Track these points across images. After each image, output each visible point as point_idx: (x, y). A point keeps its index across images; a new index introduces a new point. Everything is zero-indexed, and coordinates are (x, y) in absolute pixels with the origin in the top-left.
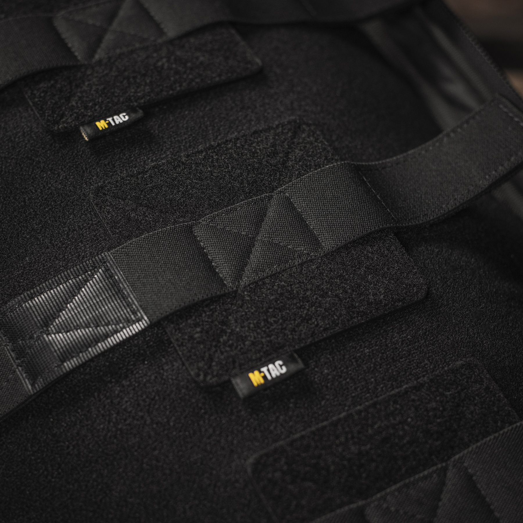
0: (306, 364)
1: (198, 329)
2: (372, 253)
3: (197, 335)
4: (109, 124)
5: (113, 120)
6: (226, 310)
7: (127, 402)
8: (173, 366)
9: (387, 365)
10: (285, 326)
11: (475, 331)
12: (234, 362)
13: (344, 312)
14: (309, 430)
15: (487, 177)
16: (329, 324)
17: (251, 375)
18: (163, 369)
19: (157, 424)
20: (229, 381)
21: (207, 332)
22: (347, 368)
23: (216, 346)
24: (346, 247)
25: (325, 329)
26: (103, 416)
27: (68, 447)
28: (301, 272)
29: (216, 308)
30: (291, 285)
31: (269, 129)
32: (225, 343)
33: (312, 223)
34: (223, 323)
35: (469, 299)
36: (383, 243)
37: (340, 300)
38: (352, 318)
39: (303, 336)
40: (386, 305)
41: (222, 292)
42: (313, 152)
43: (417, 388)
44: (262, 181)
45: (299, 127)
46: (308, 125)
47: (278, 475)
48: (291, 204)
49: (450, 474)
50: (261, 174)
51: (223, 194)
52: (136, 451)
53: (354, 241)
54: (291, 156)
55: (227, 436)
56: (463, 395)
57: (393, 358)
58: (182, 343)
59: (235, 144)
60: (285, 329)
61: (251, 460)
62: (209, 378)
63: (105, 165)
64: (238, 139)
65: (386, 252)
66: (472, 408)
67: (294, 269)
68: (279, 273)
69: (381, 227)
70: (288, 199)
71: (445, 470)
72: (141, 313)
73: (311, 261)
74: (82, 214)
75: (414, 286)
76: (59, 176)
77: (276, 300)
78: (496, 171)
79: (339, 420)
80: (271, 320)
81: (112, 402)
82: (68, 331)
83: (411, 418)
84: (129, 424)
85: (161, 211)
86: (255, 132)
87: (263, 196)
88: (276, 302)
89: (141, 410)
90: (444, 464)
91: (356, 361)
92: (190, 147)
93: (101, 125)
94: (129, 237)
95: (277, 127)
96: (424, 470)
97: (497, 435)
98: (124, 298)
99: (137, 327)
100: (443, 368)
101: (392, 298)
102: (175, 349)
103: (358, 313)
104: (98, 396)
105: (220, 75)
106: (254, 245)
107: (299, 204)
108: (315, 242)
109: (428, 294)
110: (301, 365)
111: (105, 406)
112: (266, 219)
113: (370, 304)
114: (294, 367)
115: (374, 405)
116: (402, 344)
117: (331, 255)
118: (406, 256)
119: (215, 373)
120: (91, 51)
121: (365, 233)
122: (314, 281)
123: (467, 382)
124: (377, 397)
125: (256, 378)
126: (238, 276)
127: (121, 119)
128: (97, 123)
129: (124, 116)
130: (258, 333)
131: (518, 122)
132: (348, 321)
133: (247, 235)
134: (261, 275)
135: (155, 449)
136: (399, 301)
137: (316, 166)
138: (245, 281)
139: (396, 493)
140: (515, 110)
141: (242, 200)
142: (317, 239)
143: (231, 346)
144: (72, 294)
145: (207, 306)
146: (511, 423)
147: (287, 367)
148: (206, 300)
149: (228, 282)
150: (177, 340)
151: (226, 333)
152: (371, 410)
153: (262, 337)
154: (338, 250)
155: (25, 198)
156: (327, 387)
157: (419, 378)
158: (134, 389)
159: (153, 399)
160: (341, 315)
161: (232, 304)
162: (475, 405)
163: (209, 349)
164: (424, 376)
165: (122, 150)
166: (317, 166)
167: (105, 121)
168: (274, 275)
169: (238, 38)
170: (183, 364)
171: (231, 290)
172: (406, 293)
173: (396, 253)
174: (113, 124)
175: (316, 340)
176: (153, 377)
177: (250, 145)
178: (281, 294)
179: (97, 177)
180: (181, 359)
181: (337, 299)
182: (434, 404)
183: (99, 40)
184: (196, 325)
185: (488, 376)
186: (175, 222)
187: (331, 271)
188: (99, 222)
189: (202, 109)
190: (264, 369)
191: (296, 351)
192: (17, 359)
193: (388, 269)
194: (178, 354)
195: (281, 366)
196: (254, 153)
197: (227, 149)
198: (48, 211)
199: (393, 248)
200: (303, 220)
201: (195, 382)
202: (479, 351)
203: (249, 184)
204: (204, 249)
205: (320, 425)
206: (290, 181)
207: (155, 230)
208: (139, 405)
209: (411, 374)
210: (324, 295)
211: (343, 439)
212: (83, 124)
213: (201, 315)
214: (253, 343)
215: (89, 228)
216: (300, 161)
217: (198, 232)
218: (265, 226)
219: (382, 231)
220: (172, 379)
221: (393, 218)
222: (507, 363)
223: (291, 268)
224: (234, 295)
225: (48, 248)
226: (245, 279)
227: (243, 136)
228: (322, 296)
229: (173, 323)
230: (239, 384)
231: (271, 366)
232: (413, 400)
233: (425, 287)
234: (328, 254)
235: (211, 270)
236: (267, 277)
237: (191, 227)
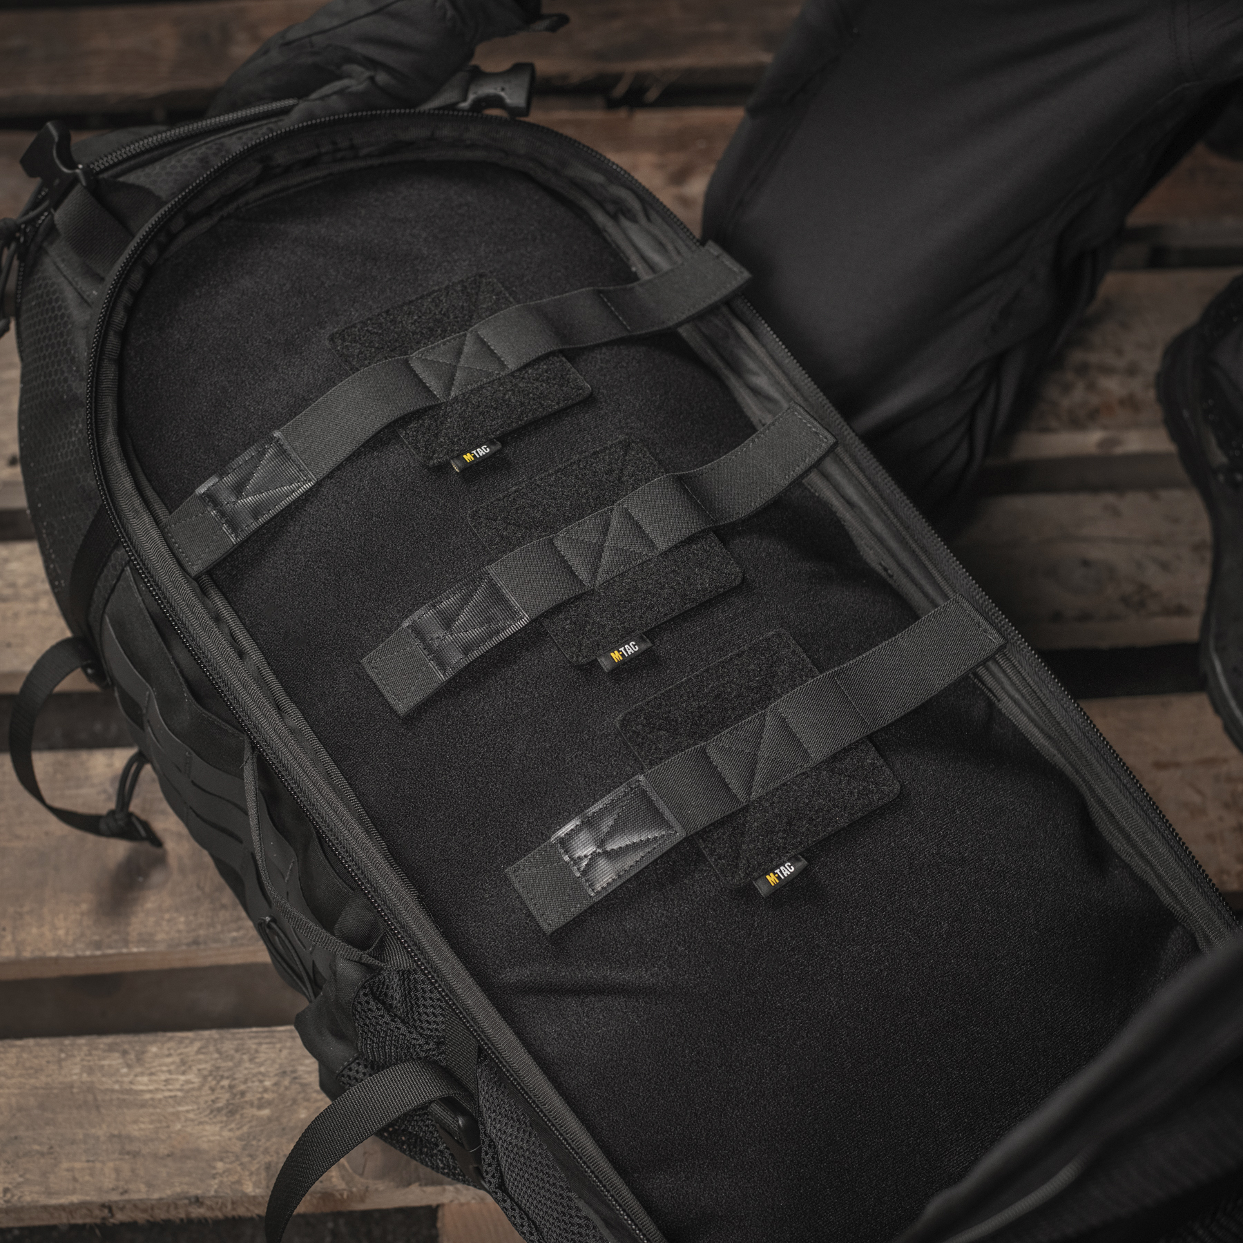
0: (653, 643)
1: (568, 622)
2: (697, 550)
3: (567, 627)
4: (474, 456)
5: (477, 452)
6: (587, 605)
7: (518, 682)
8: (551, 651)
9: (715, 639)
10: (634, 614)
11: (783, 607)
12: (598, 645)
13: (679, 600)
14: (659, 693)
15: (787, 477)
16: (668, 610)
17: (612, 654)
18: (543, 655)
19: (543, 696)
20: (596, 660)
21: (575, 623)
22: (684, 643)
23: (583, 634)
24: (676, 547)
25: (666, 615)
26: (501, 694)
27: (476, 720)
28: (642, 570)
29: (579, 604)
30: (636, 581)
31: (606, 448)
32: (590, 630)
33: (648, 529)
34: (586, 615)
35: (777, 580)
36: (705, 541)
37: (675, 591)
38: (685, 604)
39: (649, 621)
40: (711, 591)
41: (583, 591)
42: (642, 467)
43: (739, 655)
44: (604, 496)
45: (629, 445)
46: (637, 443)
47: (640, 727)
48: (629, 514)
49: (767, 718)
50: (602, 490)
51: (574, 510)
52: (529, 718)
53: (682, 542)
54: (626, 472)
55: (598, 702)
56: (775, 658)
57: (719, 633)
58: (557, 634)
59: (579, 465)
60: (634, 616)
61: (620, 717)
62: (580, 658)
63: (475, 491)
64: (580, 461)
65: (708, 548)
66: (782, 668)
67: (637, 568)
68: (625, 572)
69: (703, 528)
70: (626, 509)
71: (765, 715)
72: (522, 612)
73: (649, 560)
74: (463, 535)
75: (732, 574)
76: (438, 503)
77: (626, 594)
78: (794, 471)
79: (682, 683)
80: (623, 610)
81: (506, 682)
82: (467, 631)
83: (736, 678)
84: (522, 699)
85: (526, 528)
86: (594, 453)
87: (606, 509)
88: (625, 595)
89: (530, 687)
90: (763, 711)
91: (691, 637)
92: (541, 469)
93: (468, 457)
94: (504, 552)
95: (611, 447)
96: (749, 717)
97: (802, 686)
98: (507, 601)
99: (521, 624)
100: (758, 638)
101: (716, 586)
102: (552, 638)
103: (690, 599)
104: (495, 678)
105: (558, 403)
106: (603, 551)
107: (636, 514)
108: (652, 544)
109: (744, 579)
110: (650, 644)
111: (501, 687)
112: (611, 528)
113: (698, 591)
114: (644, 647)
115: (707, 671)
116: (726, 621)
117: (665, 554)
118: (724, 550)
119: (584, 655)
120: (448, 389)
121: (690, 534)
122: (653, 577)
123: (778, 648)
124: (709, 664)
125: (616, 656)
126: (594, 577)
127: (483, 451)
128: (464, 456)
129: (485, 448)
130: (614, 622)
131: (810, 428)
132: (682, 606)
133: (597, 543)
134: (612, 575)
135: (544, 716)
136: (721, 587)
137: (646, 479)
138: (599, 581)
139: (728, 735)
140: (808, 417)
141: (590, 514)
142: (652, 542)
143: (594, 633)
144: (465, 600)
145: (572, 603)
146: (813, 677)
147: (639, 646)
148: (572, 598)
149: (587, 583)
150: (553, 631)
151: (589, 623)
152: (705, 674)
153: (618, 625)
154: (670, 550)
155: (413, 524)
156: (670, 659)
157: (740, 647)
158: (523, 672)
159: (538, 678)
160: (676, 602)
161: (591, 600)
162: (785, 665)
163: (578, 637)
164: (744, 646)
165: (487, 477)
166: (648, 480)
167: (471, 454)
168: (622, 574)
169: (569, 365)
170: (559, 649)
171: (589, 589)
172: (726, 581)
173: (716, 548)
174: (478, 456)
175: (659, 623)
176: (536, 661)
177: (591, 466)
178: (629, 589)
179: (470, 502)
180: (557, 646)
181: (672, 590)
182: (752, 667)
183: (452, 378)
184: (566, 619)
185: (794, 642)
186: (539, 537)
187: (666, 567)
188: (477, 540)
189: (547, 435)
190: (622, 649)
191: (644, 633)
192: (429, 655)
193: (711, 562)
194: (554, 642)
195: (634, 646)
196: (595, 472)
197: (573, 471)
198: (433, 534)
199: (713, 544)
200: (640, 527)
201: (570, 662)
202: (786, 622)
203: (594, 499)
204: (564, 557)
205: (668, 688)
206: (627, 494)
207: (524, 545)
208: (528, 683)
209: (734, 645)
210: (662, 588)
211: (685, 698)
212: (452, 458)
213: (569, 611)
214: (611, 630)
215: (470, 545)
216: (633, 476)
217: (558, 543)
218: (610, 534)
219: (703, 531)
220: (551, 662)
221: (712, 520)
222: (809, 630)
223: (634, 567)
224: (591, 593)
225: (438, 564)
226: (599, 579)
227: (584, 458)
228: (661, 589)
229: (548, 618)
230: (603, 661)
231: (626, 646)
232: (737, 665)
233: (740, 575)
234: (662, 553)
235: (572, 573)
236: (616, 576)
237: (552, 540)
